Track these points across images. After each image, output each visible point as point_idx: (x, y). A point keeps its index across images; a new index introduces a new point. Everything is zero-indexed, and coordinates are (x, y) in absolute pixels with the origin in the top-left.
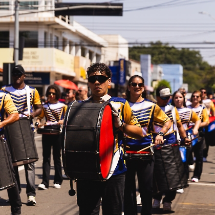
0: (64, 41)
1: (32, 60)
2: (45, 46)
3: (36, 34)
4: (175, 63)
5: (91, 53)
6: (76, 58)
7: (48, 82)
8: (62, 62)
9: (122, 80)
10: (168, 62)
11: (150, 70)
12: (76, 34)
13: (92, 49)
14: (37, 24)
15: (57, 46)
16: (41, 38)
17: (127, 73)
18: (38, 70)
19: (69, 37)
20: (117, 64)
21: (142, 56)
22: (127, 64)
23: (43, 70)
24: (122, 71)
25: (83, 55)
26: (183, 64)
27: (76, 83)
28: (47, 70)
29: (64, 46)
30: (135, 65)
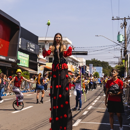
4: (100, 66)
5: (75, 64)
6: (71, 65)
9: (84, 72)
10: (98, 66)
11: (92, 69)
17: (86, 70)
20: (83, 67)
21: (90, 64)
22: (86, 67)
24: (84, 69)
25: (73, 65)
26: (103, 66)
27: (72, 73)
30: (88, 67)
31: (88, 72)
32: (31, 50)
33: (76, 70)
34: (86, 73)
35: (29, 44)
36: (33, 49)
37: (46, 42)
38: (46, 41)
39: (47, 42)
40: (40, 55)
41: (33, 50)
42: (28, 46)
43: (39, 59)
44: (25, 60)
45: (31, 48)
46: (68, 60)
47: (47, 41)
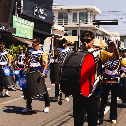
12: (101, 31)
13: (106, 37)
14: (87, 27)
21: (125, 40)
22: (119, 42)
25: (103, 39)
30: (122, 43)
31: (122, 48)
33: (107, 46)
34: (120, 49)
35: (36, 8)
36: (43, 15)
38: (69, 10)
40: (55, 25)
41: (43, 18)
42: (36, 11)
43: (54, 30)
44: (27, 29)
45: (41, 15)
46: (97, 34)
47: (71, 9)
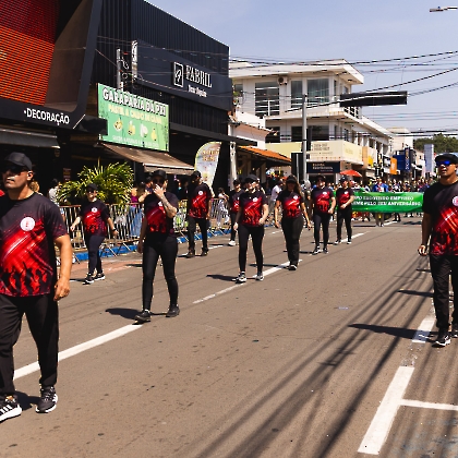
0: (354, 133)
1: (323, 151)
2: (335, 138)
3: (327, 129)
5: (378, 144)
6: (365, 148)
7: (339, 171)
8: (351, 152)
9: (407, 167)
12: (364, 127)
13: (380, 140)
14: (327, 118)
15: (346, 139)
16: (331, 131)
17: (412, 161)
18: (329, 160)
19: (358, 130)
20: (403, 153)
21: (426, 146)
22: (412, 152)
23: (333, 160)
24: (407, 159)
25: (371, 146)
28: (337, 160)
29: (353, 137)
30: (418, 154)
31: (420, 167)
32: (192, 90)
33: (381, 161)
34: (414, 169)
35: (179, 67)
36: (202, 87)
37: (281, 80)
38: (281, 78)
39: (285, 81)
40: (238, 113)
41: (203, 94)
43: (236, 125)
44: (148, 124)
47: (285, 75)
